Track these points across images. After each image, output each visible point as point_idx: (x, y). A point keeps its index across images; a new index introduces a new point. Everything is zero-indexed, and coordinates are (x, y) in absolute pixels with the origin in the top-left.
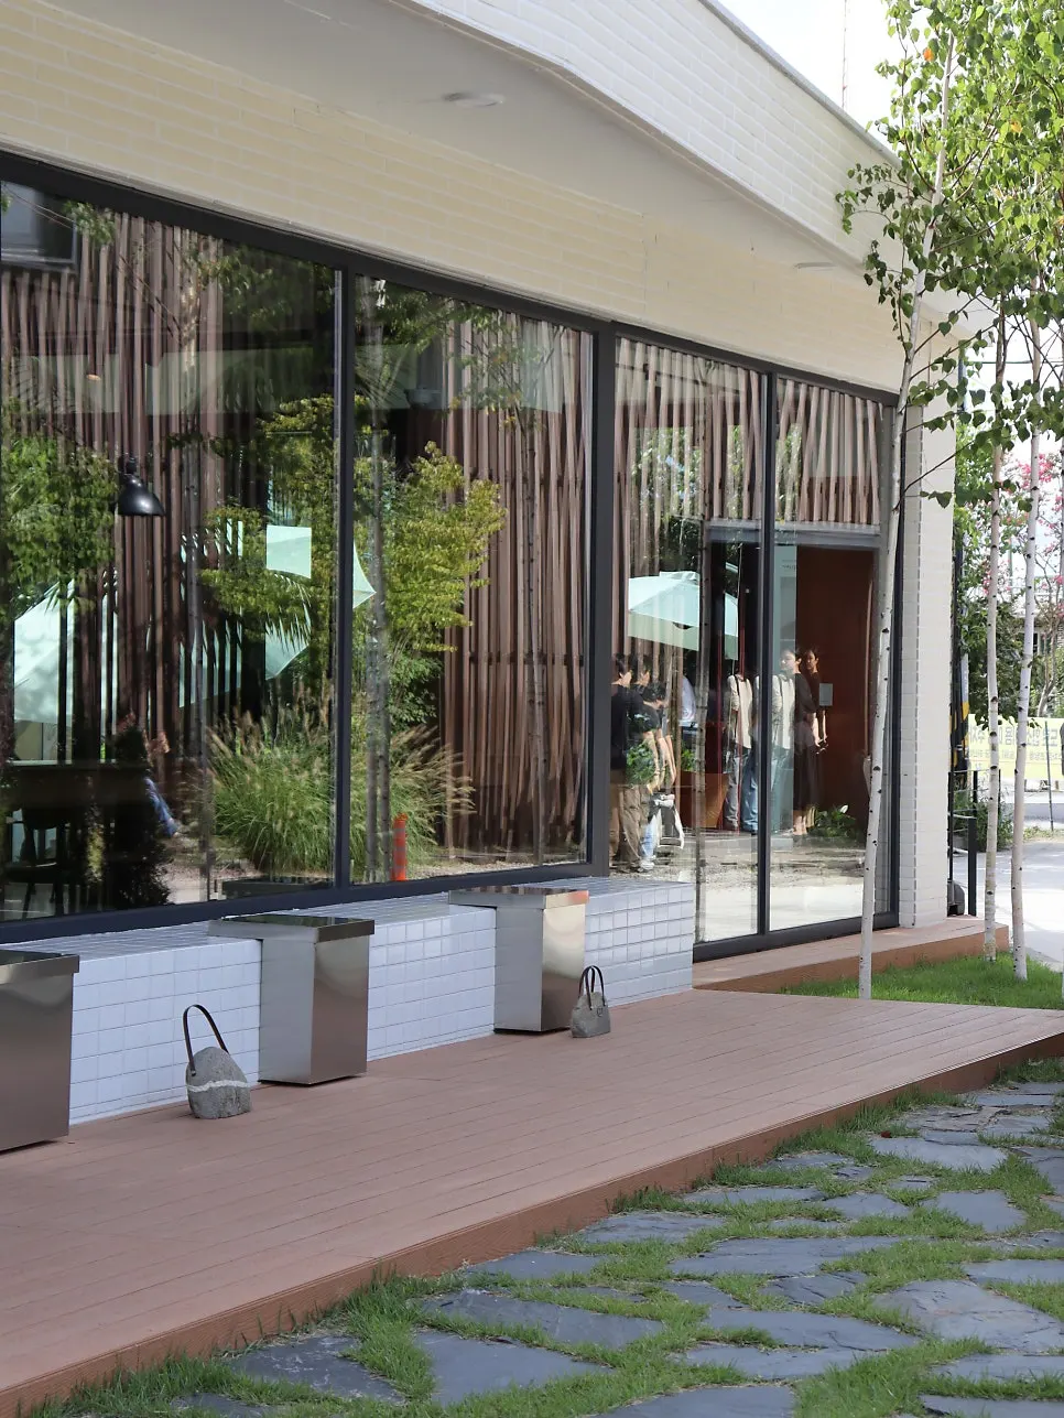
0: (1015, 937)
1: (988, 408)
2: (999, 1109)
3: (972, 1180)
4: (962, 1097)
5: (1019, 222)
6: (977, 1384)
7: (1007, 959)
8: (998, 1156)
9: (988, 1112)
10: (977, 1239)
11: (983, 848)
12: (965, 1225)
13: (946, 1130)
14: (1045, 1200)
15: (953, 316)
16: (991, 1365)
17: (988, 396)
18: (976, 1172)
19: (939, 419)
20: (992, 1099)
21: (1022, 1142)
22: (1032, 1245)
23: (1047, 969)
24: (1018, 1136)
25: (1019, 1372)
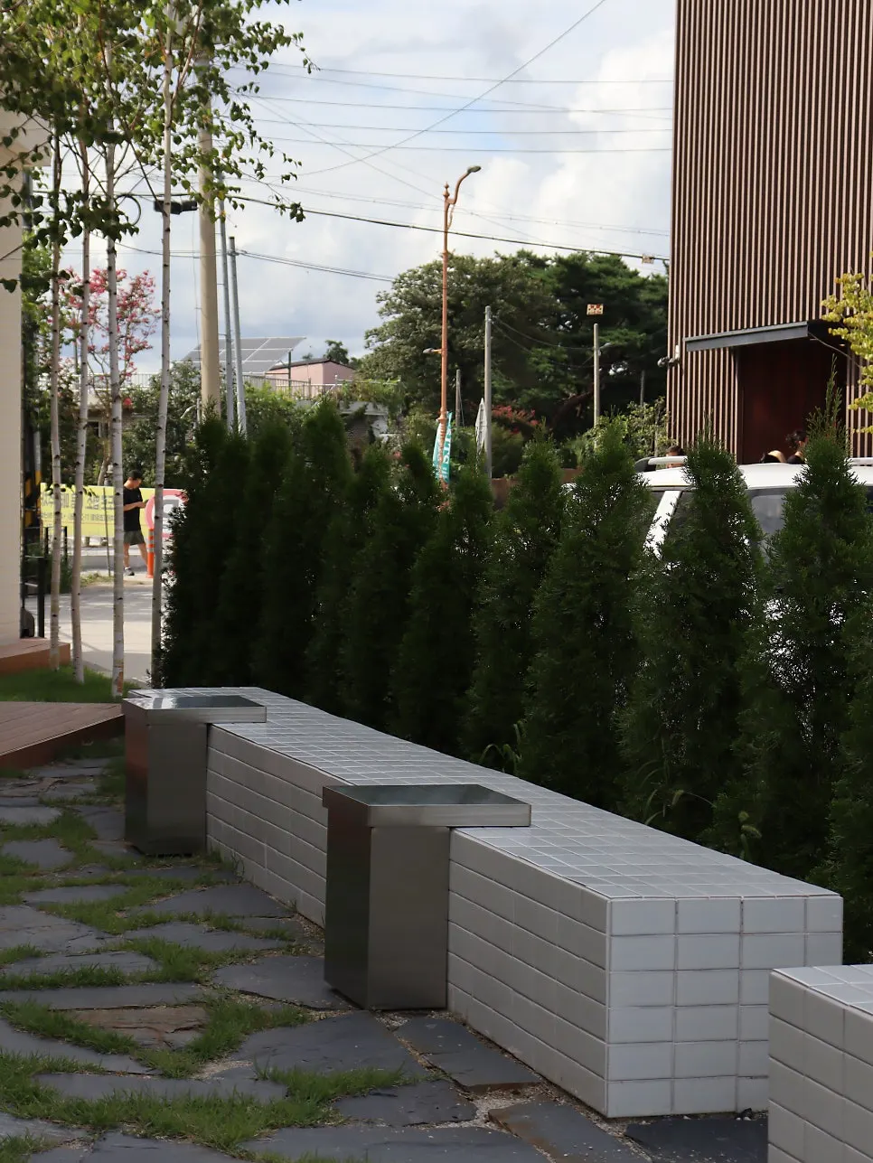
0: (75, 655)
1: (46, 210)
2: (56, 780)
3: (32, 832)
4: (26, 772)
5: (66, 56)
6: (27, 979)
7: (69, 671)
8: (53, 813)
9: (47, 782)
10: (34, 875)
11: (49, 591)
12: (25, 865)
13: (12, 797)
14: (91, 843)
15: (15, 132)
16: (39, 965)
17: (46, 202)
18: (35, 826)
19: (5, 218)
20: (51, 773)
21: (74, 802)
22: (78, 877)
23: (100, 677)
24: (71, 798)
25: (60, 968)
